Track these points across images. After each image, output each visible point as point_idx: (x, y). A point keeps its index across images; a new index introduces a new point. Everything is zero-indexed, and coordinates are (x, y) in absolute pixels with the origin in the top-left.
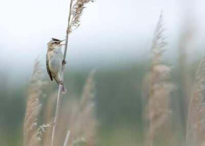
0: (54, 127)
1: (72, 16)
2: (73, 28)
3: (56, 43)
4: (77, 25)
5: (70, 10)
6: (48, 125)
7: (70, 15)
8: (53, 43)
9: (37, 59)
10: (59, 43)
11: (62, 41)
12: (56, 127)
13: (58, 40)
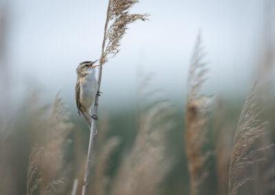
0: (84, 187)
1: (108, 41)
2: (109, 56)
3: (87, 66)
4: (115, 51)
5: (105, 34)
6: (60, 181)
7: (105, 39)
8: (83, 67)
9: (57, 96)
10: (91, 65)
11: (94, 63)
12: (87, 187)
13: (89, 62)
